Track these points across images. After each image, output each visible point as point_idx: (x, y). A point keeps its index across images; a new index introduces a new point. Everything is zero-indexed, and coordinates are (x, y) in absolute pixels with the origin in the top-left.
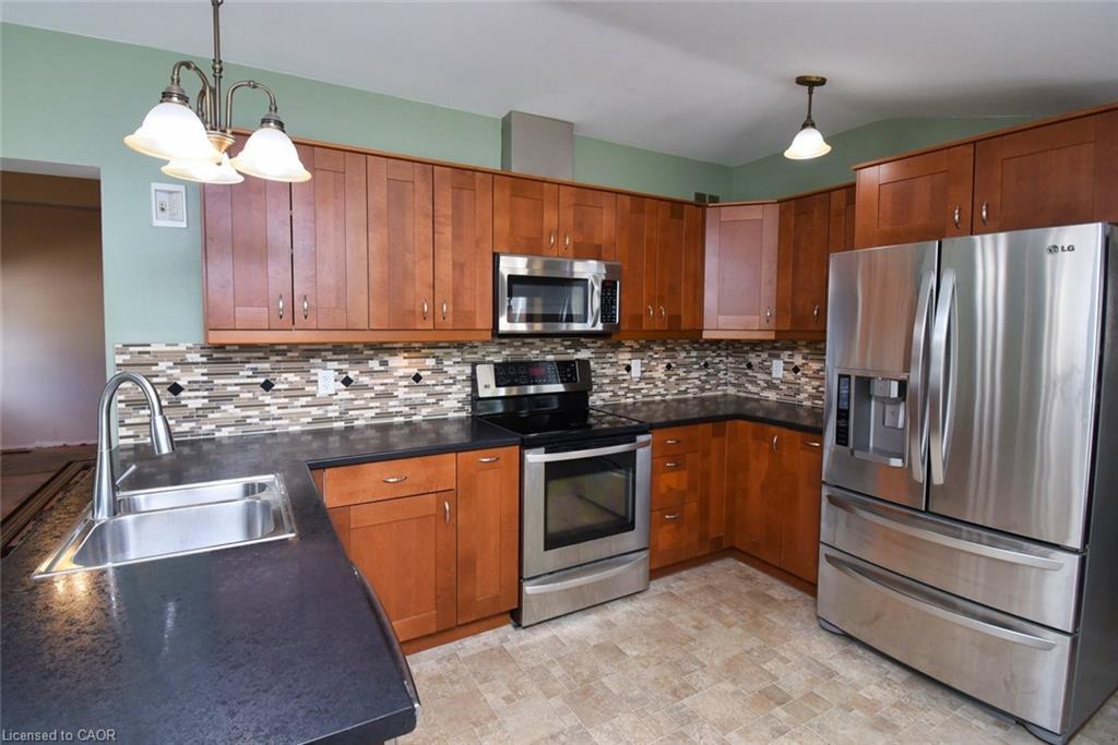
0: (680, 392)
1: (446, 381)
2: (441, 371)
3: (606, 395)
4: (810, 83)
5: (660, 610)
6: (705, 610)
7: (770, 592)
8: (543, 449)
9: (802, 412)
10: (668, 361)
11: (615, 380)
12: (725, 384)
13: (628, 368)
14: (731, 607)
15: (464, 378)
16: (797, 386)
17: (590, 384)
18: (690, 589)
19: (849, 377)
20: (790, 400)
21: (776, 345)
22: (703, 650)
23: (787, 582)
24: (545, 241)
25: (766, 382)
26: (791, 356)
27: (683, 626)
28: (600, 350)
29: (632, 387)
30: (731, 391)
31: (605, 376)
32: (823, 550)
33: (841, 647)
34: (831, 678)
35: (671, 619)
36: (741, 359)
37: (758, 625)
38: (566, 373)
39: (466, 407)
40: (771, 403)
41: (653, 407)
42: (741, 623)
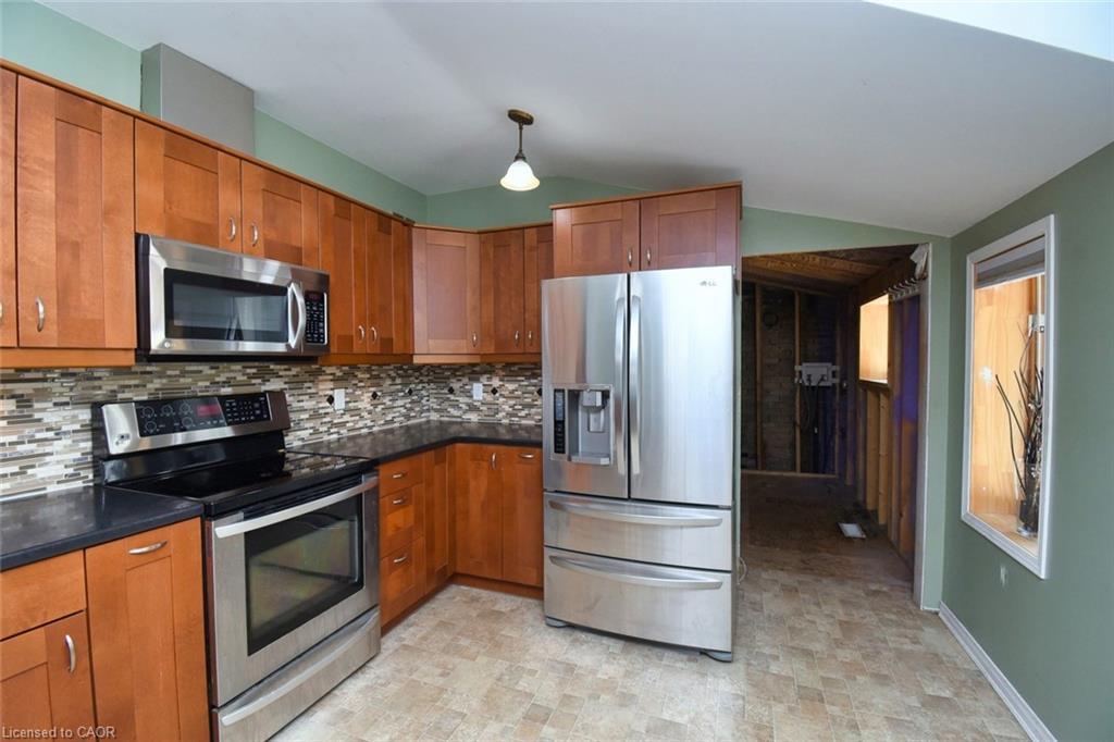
0: (387, 422)
1: (39, 436)
2: (29, 420)
3: (304, 434)
4: (521, 119)
5: (399, 671)
6: (445, 651)
7: (497, 608)
8: (241, 515)
9: (502, 431)
10: (373, 389)
11: (315, 415)
12: (431, 410)
13: (331, 400)
14: (468, 637)
15: (77, 427)
16: (496, 407)
17: (288, 421)
18: (424, 632)
19: (563, 391)
20: (490, 420)
21: (475, 369)
22: (458, 697)
23: (508, 592)
24: (222, 231)
25: (468, 405)
26: (489, 379)
27: (426, 680)
28: (296, 379)
29: (335, 421)
30: (434, 416)
31: (303, 410)
32: (548, 553)
33: (569, 639)
34: (572, 672)
35: (414, 677)
36: (442, 385)
37: (498, 645)
38: (254, 409)
39: (83, 474)
40: (472, 425)
41: (360, 441)
42: (483, 651)
